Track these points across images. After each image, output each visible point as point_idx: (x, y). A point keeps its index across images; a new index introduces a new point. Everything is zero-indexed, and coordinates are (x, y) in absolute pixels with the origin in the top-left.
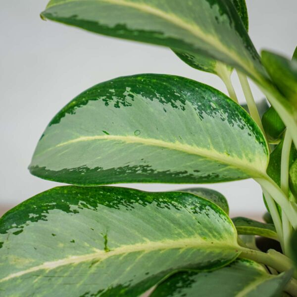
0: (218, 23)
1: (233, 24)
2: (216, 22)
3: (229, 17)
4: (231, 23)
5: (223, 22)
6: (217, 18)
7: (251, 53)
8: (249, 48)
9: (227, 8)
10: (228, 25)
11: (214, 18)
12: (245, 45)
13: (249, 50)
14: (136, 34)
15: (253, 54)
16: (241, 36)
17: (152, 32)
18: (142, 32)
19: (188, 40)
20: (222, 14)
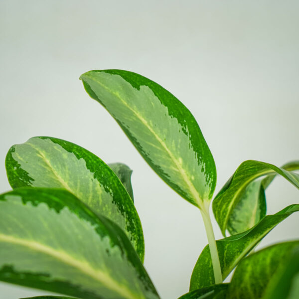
0: (109, 255)
1: (125, 255)
2: (106, 254)
3: (121, 248)
4: (123, 253)
5: (115, 255)
6: (108, 251)
7: (144, 284)
8: (142, 278)
9: (119, 239)
10: (119, 256)
11: (105, 251)
12: (138, 275)
13: (142, 281)
14: (22, 277)
15: (147, 284)
16: (134, 265)
17: (38, 275)
18: (28, 274)
19: (75, 281)
20: (113, 246)
